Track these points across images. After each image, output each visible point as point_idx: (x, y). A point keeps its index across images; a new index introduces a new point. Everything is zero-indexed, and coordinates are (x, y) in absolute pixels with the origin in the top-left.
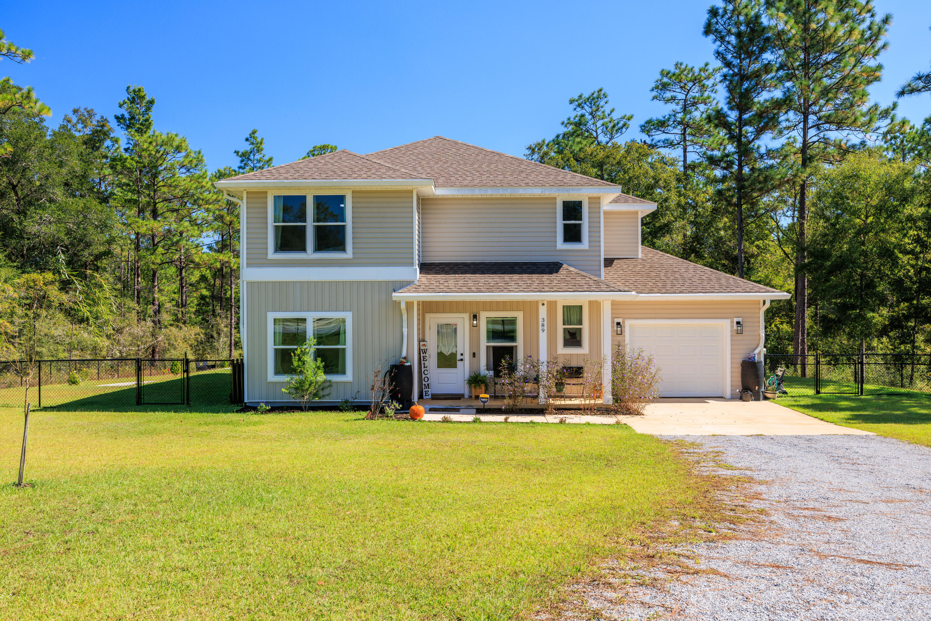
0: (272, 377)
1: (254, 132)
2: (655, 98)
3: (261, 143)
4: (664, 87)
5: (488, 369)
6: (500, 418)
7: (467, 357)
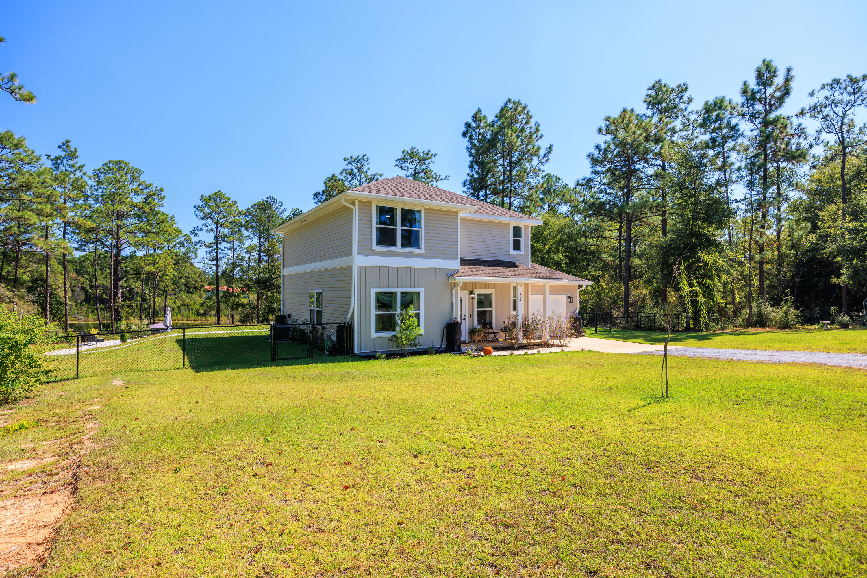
0: (374, 334)
1: (67, 142)
2: (396, 165)
3: (76, 152)
4: (404, 160)
5: (478, 324)
6: (507, 353)
7: (467, 317)
